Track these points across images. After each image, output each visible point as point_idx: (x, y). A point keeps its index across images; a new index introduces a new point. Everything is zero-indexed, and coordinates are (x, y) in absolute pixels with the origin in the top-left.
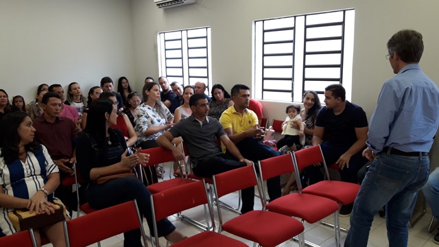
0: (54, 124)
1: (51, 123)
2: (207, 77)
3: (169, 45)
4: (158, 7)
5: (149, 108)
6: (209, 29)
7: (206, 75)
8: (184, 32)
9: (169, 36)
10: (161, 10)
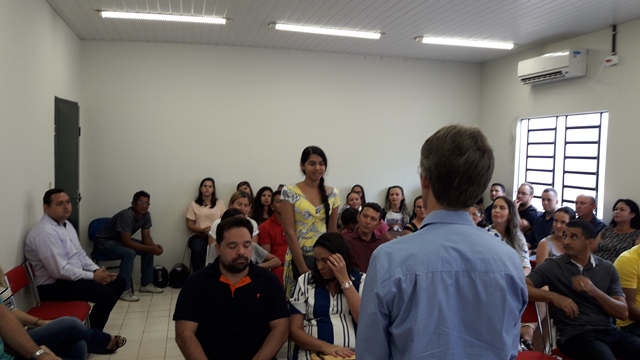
0: (369, 242)
1: (365, 241)
2: (596, 189)
3: (535, 137)
4: (522, 83)
5: (496, 235)
6: (606, 116)
7: (594, 186)
8: (562, 119)
9: (535, 123)
10: (527, 88)
